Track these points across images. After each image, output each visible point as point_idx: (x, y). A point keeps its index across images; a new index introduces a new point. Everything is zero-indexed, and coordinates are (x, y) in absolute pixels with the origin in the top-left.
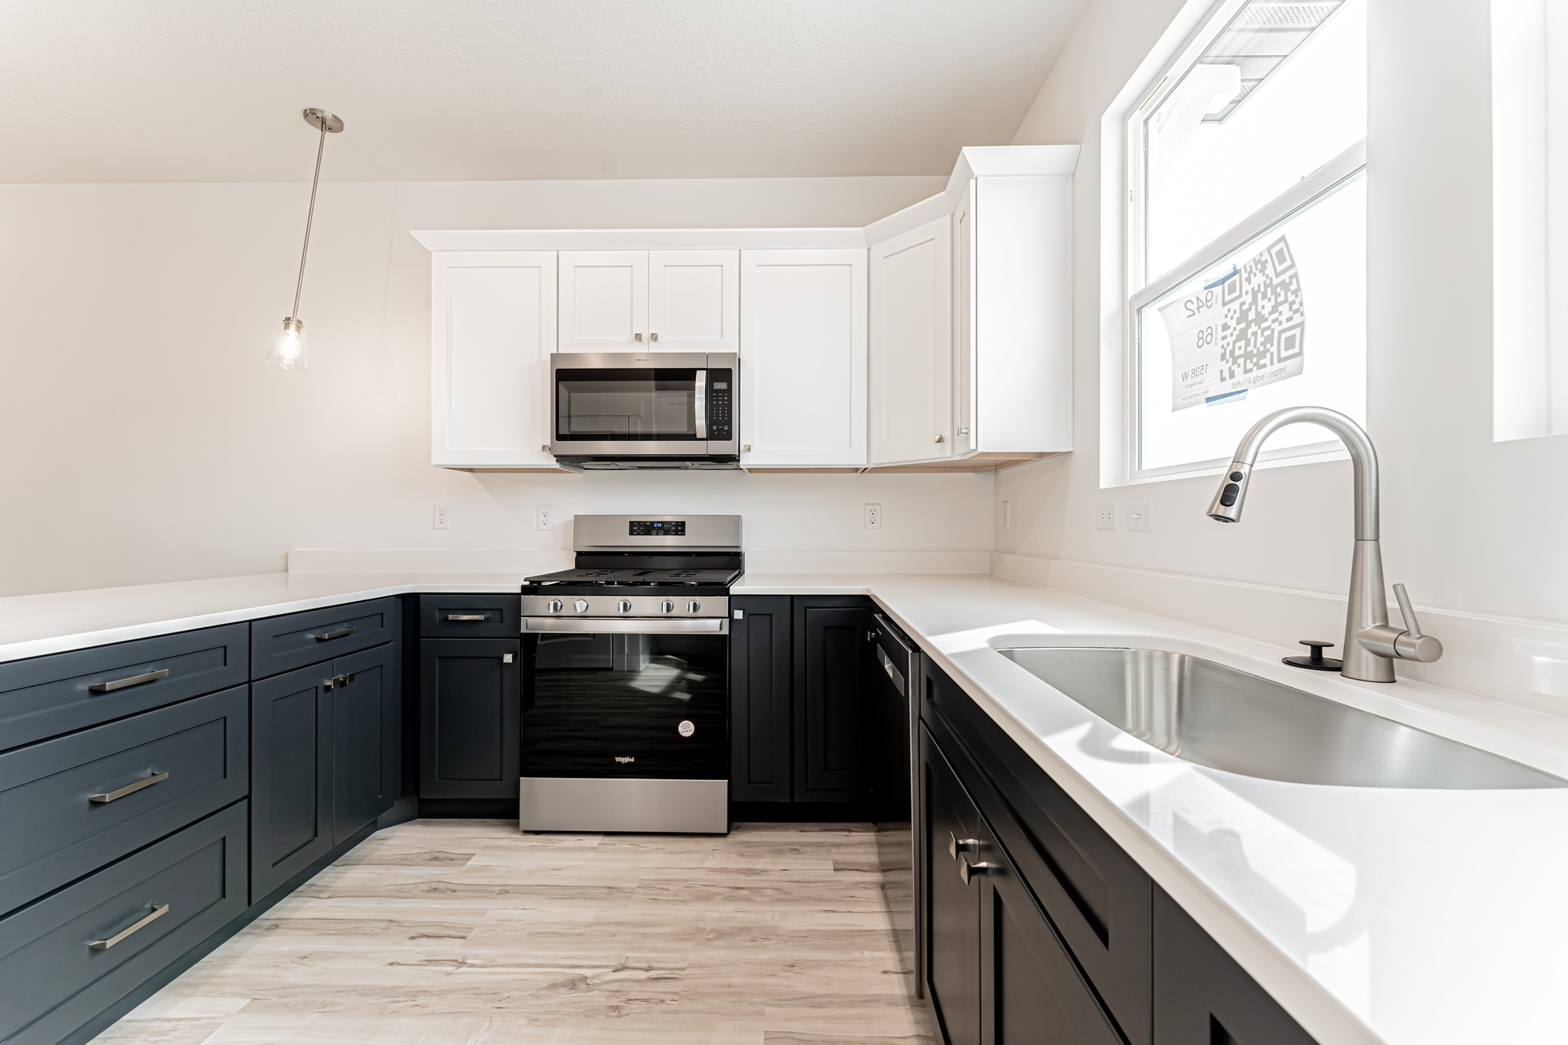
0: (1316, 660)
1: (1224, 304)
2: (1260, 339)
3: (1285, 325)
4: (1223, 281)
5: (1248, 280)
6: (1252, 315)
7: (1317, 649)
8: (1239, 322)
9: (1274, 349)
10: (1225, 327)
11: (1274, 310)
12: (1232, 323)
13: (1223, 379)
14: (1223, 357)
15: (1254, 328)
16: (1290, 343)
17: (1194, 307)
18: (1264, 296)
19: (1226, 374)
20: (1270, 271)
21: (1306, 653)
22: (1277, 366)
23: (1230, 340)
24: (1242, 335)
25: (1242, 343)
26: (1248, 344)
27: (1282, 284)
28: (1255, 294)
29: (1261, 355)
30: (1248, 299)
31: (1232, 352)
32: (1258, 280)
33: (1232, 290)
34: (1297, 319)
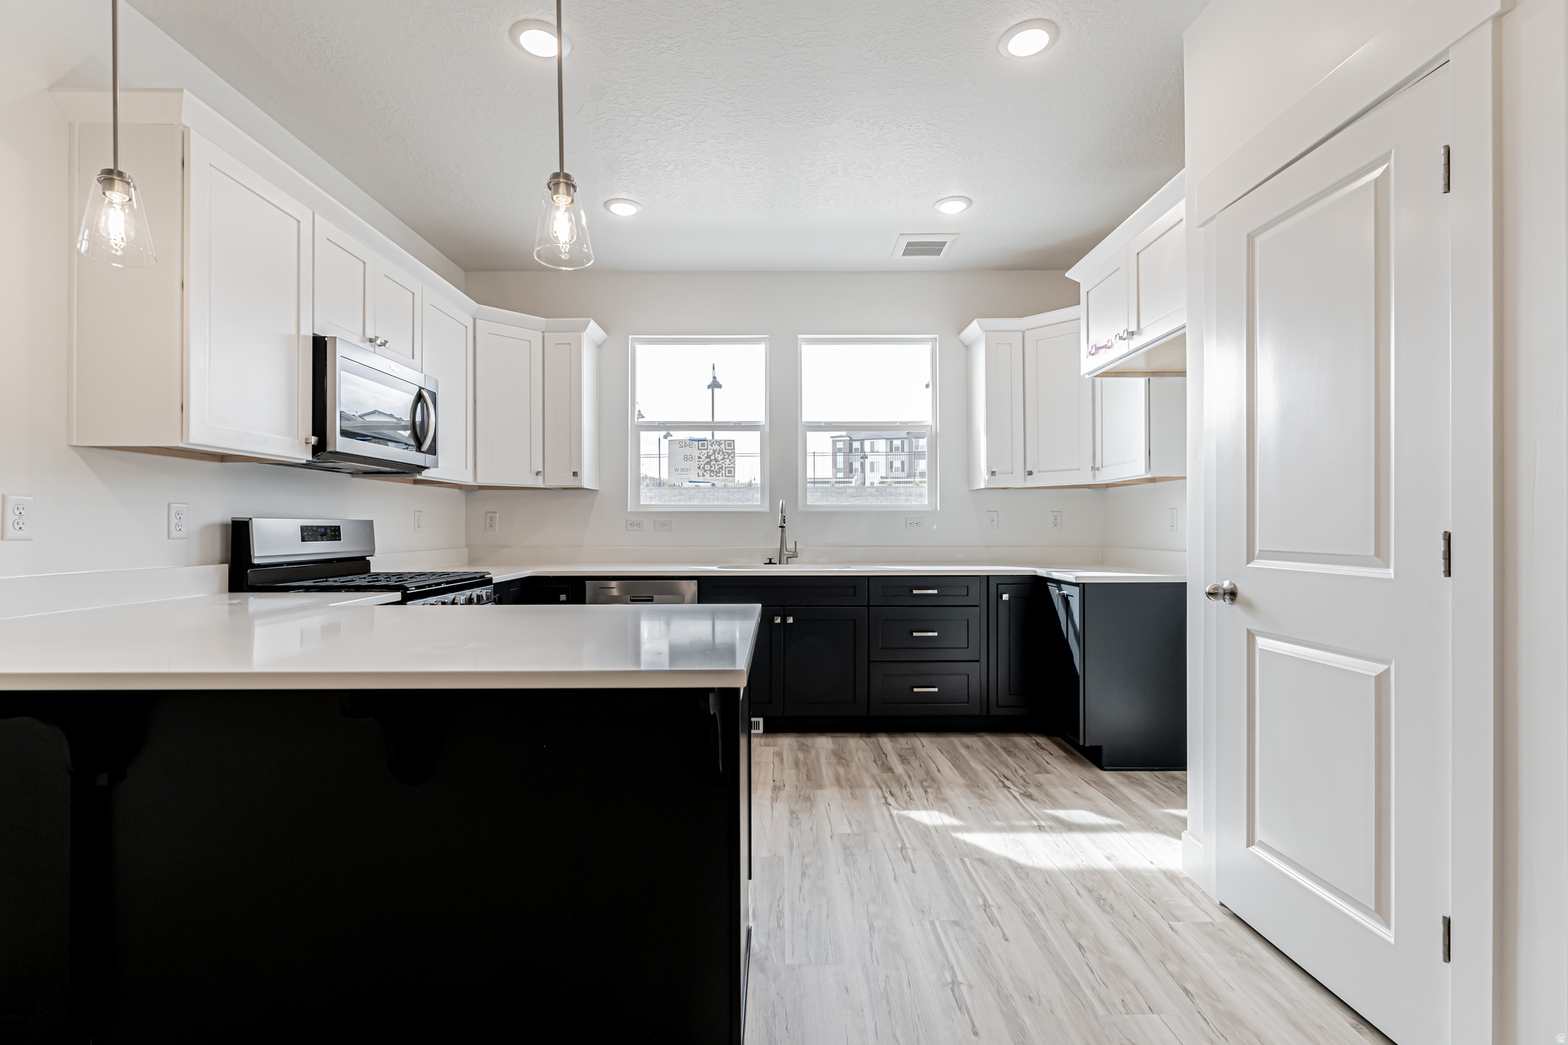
0: (770, 563)
1: (699, 449)
2: (717, 467)
3: (727, 466)
4: (699, 441)
5: (711, 445)
6: (713, 458)
7: (770, 560)
8: (706, 458)
9: (723, 472)
10: (699, 458)
11: (723, 459)
12: (704, 458)
13: (699, 476)
14: (699, 468)
15: (713, 462)
16: (730, 472)
17: (683, 445)
18: (719, 453)
19: (701, 474)
20: (723, 446)
21: (768, 561)
22: (724, 478)
23: (703, 463)
24: (708, 463)
25: (709, 466)
26: (711, 467)
27: (727, 453)
28: (714, 451)
29: (719, 473)
30: (711, 452)
31: (704, 468)
32: (716, 447)
33: (703, 445)
34: (732, 465)
